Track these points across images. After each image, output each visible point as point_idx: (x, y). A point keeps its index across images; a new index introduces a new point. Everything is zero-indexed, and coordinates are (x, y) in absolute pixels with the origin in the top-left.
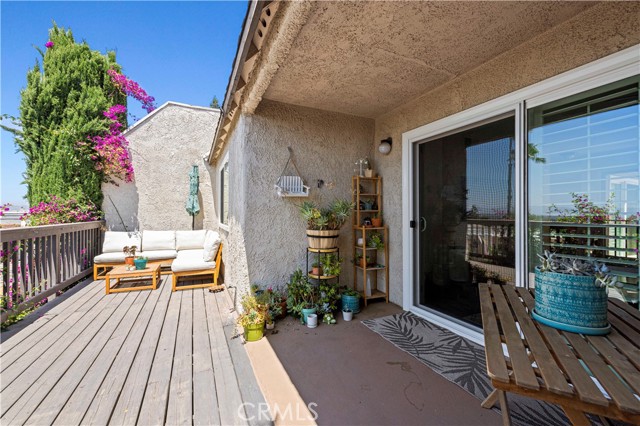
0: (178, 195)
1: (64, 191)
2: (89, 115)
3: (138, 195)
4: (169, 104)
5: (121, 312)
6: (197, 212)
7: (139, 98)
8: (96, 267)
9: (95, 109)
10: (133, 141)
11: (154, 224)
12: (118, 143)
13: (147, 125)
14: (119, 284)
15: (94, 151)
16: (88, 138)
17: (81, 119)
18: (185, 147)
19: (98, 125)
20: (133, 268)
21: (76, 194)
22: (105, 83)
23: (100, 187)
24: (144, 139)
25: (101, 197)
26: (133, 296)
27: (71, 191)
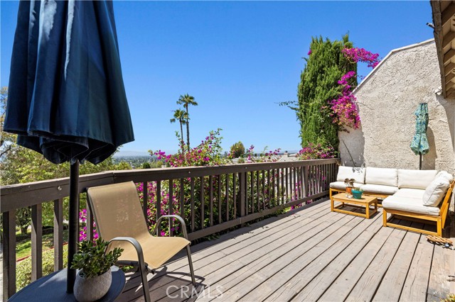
0: (403, 135)
1: (316, 139)
2: (329, 86)
3: (364, 138)
4: (393, 53)
5: (333, 228)
6: (426, 151)
7: (365, 60)
8: (331, 190)
9: (333, 81)
10: (359, 96)
11: (378, 162)
12: (348, 101)
13: (372, 79)
14: (343, 206)
15: (332, 110)
16: (328, 103)
17: (324, 91)
18: (410, 88)
19: (334, 91)
20: (350, 196)
21: (321, 141)
22: (340, 60)
23: (337, 135)
24: (369, 92)
25: (338, 142)
26: (348, 218)
27: (319, 139)
